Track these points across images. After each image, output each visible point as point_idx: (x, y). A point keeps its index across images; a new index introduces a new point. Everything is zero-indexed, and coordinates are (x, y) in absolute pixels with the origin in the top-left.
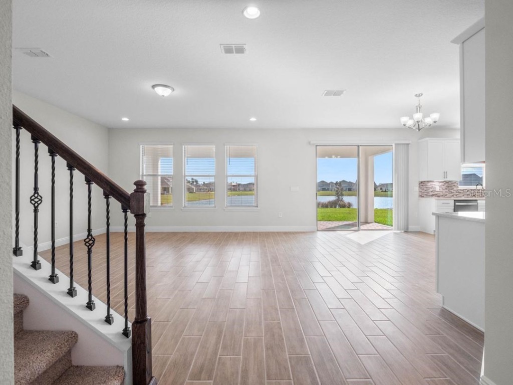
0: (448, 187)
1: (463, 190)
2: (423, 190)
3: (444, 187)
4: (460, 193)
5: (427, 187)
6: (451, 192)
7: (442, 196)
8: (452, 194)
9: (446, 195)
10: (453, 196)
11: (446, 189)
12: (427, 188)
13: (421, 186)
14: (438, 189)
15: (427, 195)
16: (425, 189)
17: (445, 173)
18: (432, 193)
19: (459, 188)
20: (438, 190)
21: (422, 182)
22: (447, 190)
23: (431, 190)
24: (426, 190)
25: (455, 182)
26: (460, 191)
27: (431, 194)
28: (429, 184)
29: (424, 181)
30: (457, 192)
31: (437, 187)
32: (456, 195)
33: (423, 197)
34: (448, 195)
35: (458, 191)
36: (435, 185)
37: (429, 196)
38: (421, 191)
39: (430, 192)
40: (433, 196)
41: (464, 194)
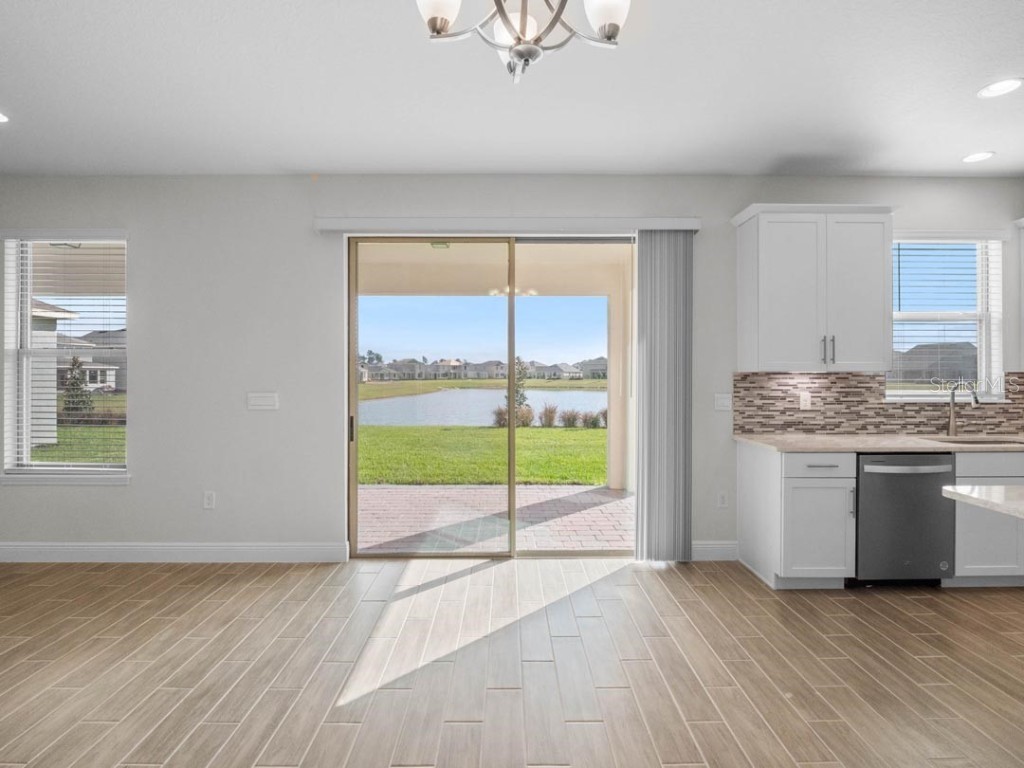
0: (847, 394)
1: (903, 406)
2: (750, 404)
3: (830, 395)
4: (892, 416)
5: (764, 393)
6: (858, 413)
7: (823, 428)
8: (861, 422)
9: (838, 425)
10: (864, 427)
11: (839, 402)
12: (763, 397)
13: (743, 393)
14: (805, 400)
15: (763, 425)
16: (759, 402)
18: (786, 418)
19: (888, 399)
20: (809, 407)
21: (745, 377)
22: (842, 408)
23: (780, 405)
24: (760, 408)
25: (873, 377)
26: (891, 411)
27: (780, 420)
28: (773, 384)
29: (755, 374)
30: (878, 414)
31: (804, 393)
32: (877, 426)
33: (751, 431)
34: (845, 427)
35: (883, 411)
36: (795, 387)
37: (772, 429)
38: (740, 409)
39: (778, 413)
40: (789, 429)
41: (908, 420)
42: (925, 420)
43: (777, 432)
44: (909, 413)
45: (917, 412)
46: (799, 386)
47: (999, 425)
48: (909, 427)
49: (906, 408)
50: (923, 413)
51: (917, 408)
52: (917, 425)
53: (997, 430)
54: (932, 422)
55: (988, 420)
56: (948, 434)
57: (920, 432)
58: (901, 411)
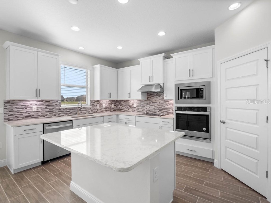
0: (49, 106)
1: (66, 109)
2: (12, 111)
3: (44, 107)
4: (63, 111)
5: (18, 107)
6: (53, 111)
7: (41, 116)
8: (54, 114)
9: (46, 115)
10: (55, 115)
11: (46, 108)
12: (17, 108)
13: (8, 107)
14: (34, 108)
15: (17, 117)
16: (16, 110)
17: (38, 92)
18: (27, 114)
19: (62, 107)
20: (36, 111)
21: (9, 101)
22: (48, 110)
23: (25, 110)
24: (16, 112)
25: (57, 101)
26: (63, 110)
27: (25, 115)
28: (22, 104)
29: (15, 100)
30: (59, 111)
31: (34, 106)
32: (59, 114)
33: (12, 120)
34: (49, 115)
35: (60, 110)
36: (31, 104)
37: (22, 118)
38: (7, 113)
39: (24, 113)
40: (28, 118)
41: (67, 112)
42: (72, 112)
43: (23, 119)
44: (68, 111)
45: (70, 110)
46: (32, 104)
47: (89, 112)
48: (68, 114)
49: (67, 109)
50: (71, 110)
51: (70, 109)
52: (70, 113)
53: (89, 113)
54: (74, 112)
55: (87, 111)
56: (77, 115)
57: (71, 115)
58: (65, 110)
